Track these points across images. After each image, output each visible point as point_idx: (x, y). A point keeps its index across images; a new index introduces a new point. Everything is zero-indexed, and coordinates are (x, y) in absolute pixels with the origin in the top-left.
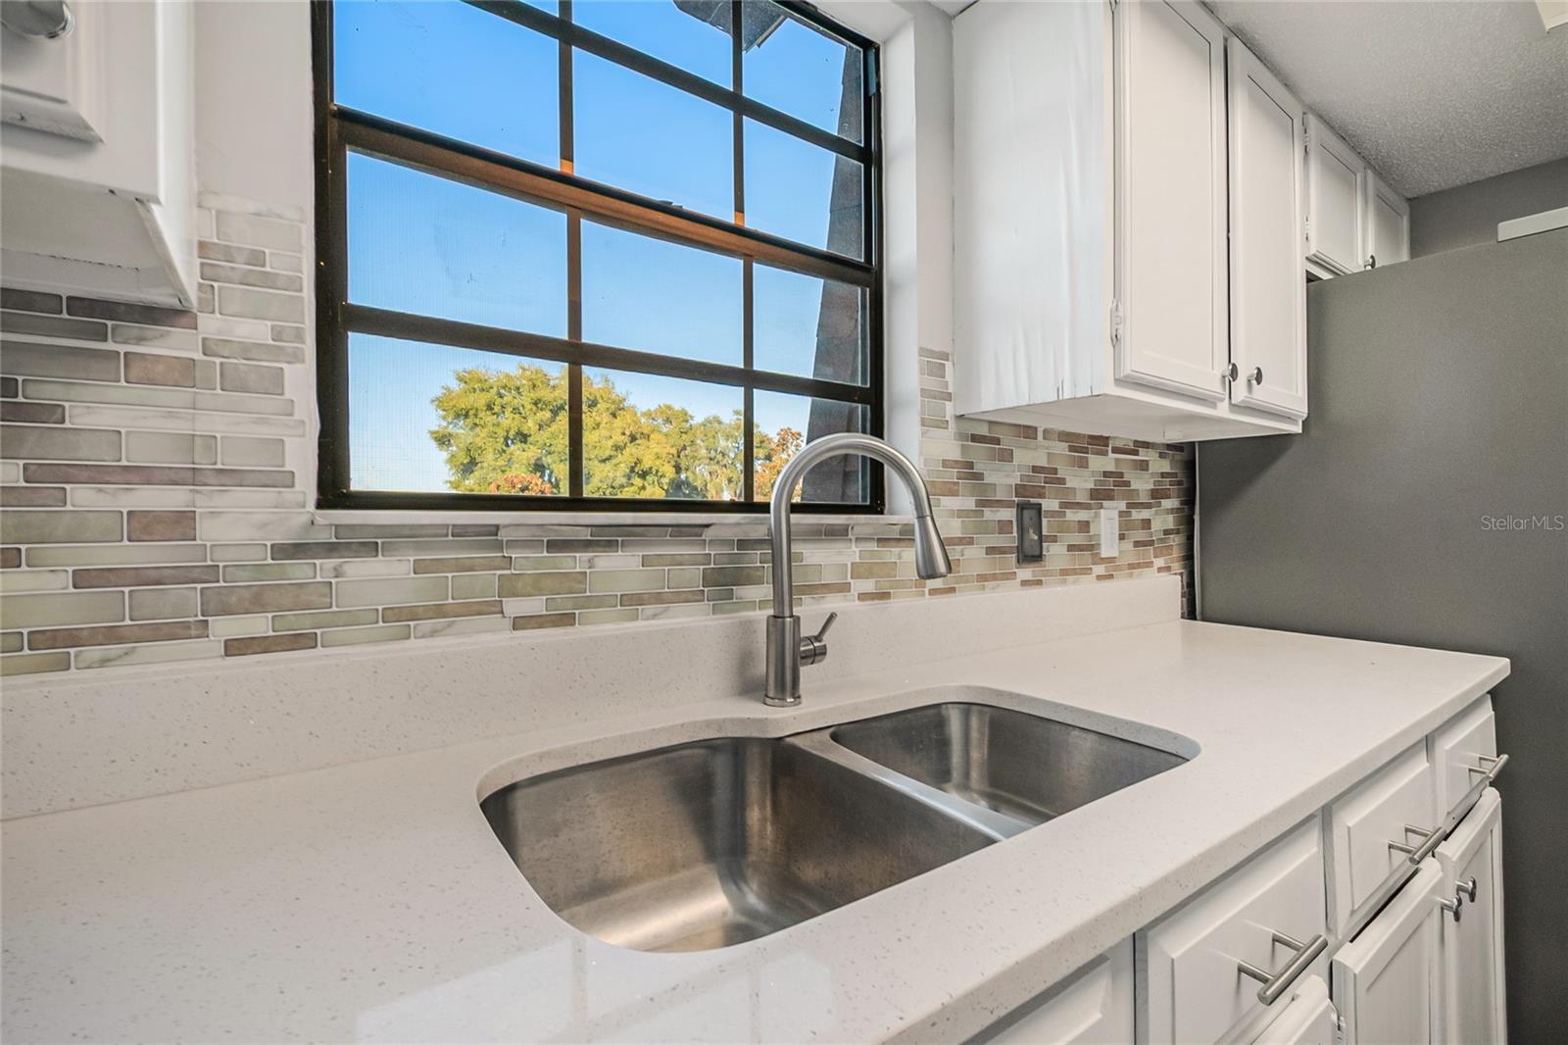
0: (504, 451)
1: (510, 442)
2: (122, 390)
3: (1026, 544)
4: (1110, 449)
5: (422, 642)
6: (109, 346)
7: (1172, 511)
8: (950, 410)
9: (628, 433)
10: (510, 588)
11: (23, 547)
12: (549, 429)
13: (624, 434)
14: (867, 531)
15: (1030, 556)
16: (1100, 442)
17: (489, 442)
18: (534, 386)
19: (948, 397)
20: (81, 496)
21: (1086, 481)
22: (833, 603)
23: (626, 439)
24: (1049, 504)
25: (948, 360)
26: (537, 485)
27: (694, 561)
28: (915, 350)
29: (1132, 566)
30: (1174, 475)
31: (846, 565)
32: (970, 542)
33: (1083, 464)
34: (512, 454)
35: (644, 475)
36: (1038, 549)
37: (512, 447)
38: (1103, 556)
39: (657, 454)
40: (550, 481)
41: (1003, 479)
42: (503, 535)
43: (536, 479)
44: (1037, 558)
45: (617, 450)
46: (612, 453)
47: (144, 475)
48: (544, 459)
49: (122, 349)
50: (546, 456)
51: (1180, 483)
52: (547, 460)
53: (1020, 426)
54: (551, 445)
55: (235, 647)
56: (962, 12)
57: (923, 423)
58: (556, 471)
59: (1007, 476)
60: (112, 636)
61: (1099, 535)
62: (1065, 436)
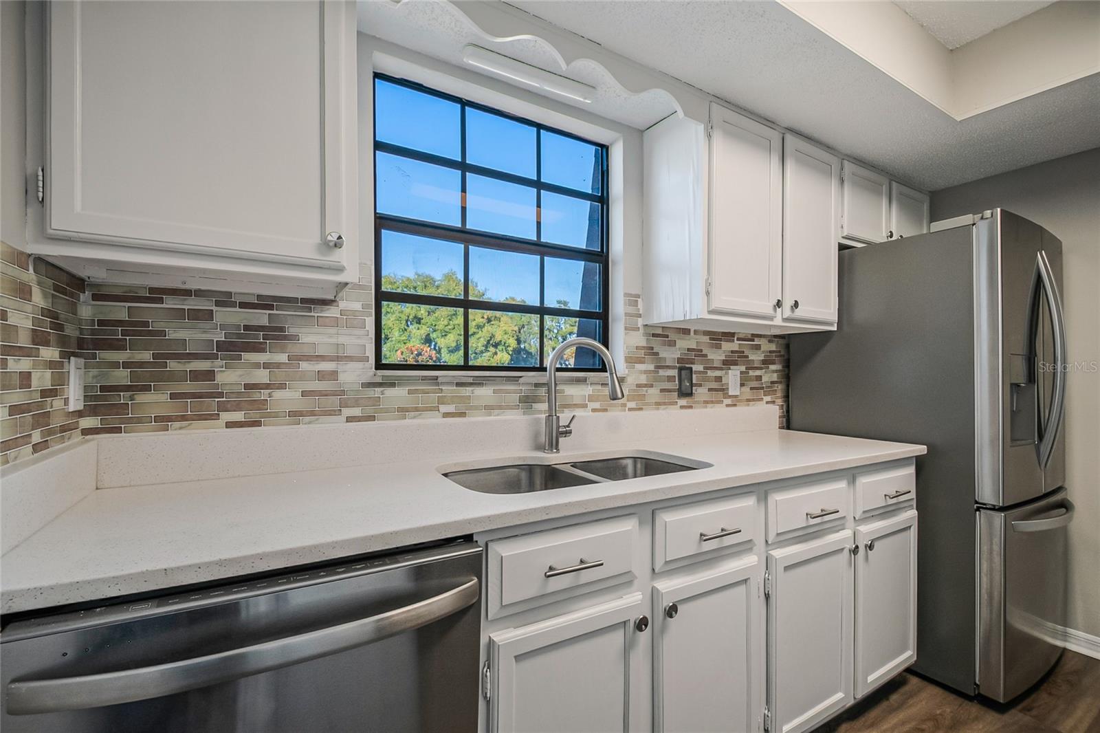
0: (406, 330)
1: (409, 323)
2: (316, 329)
3: (683, 388)
4: (735, 339)
5: (411, 420)
6: (312, 314)
7: (776, 371)
8: (640, 322)
9: (486, 317)
10: (442, 401)
11: (287, 383)
12: (434, 315)
13: (483, 318)
14: (596, 380)
15: (685, 393)
16: (729, 336)
17: (396, 324)
18: (425, 286)
19: (640, 316)
20: (304, 366)
21: (720, 356)
22: (579, 413)
23: (484, 321)
24: (697, 367)
25: (639, 298)
26: (426, 351)
27: (515, 392)
28: (623, 294)
29: (748, 400)
30: (780, 352)
31: (585, 396)
32: (651, 386)
33: (719, 347)
34: (410, 332)
35: (496, 345)
36: (690, 389)
37: (411, 327)
38: (730, 394)
39: (505, 330)
40: (435, 349)
41: (670, 355)
42: (440, 380)
43: (426, 348)
44: (690, 394)
45: (478, 328)
46: (475, 330)
47: (322, 358)
48: (431, 335)
49: (316, 315)
50: (433, 332)
51: (781, 356)
52: (433, 336)
53: (680, 329)
54: (435, 325)
55: (350, 419)
56: (648, 129)
57: (626, 329)
58: (439, 342)
59: (673, 353)
60: (312, 413)
61: (728, 384)
62: (706, 333)
